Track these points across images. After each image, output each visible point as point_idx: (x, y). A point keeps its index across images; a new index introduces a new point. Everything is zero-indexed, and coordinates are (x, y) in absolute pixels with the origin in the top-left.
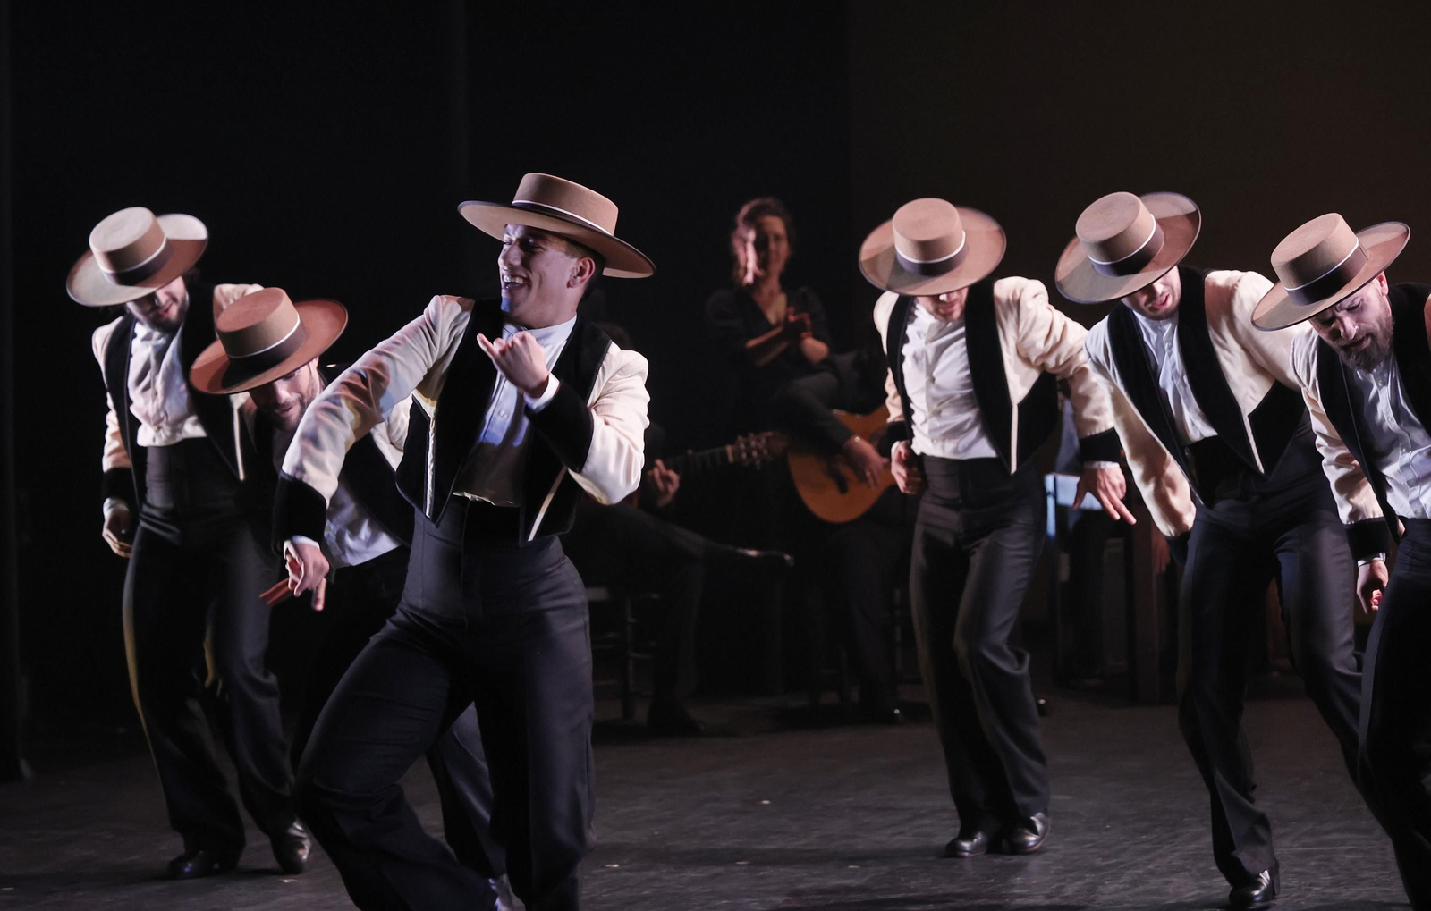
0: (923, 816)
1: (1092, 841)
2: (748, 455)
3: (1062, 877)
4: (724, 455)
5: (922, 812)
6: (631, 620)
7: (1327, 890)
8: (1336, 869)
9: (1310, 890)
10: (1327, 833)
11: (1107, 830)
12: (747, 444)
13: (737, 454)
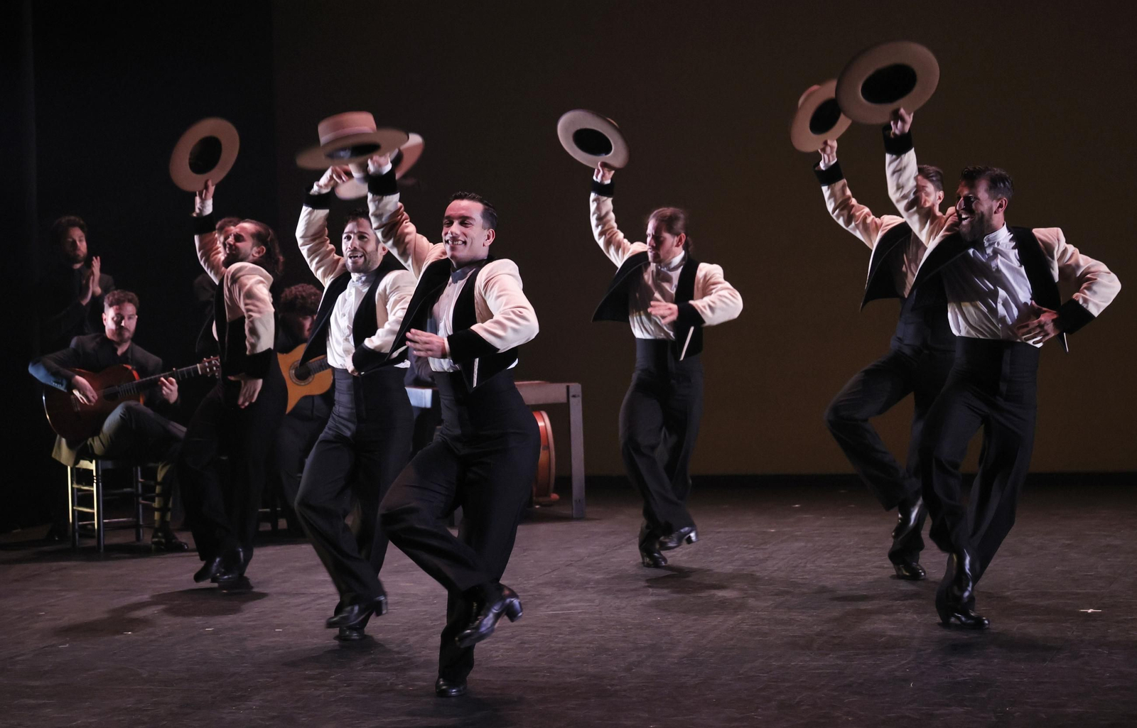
0: (322, 598)
1: (425, 611)
2: (210, 370)
3: (406, 633)
4: (196, 370)
5: (322, 595)
6: (140, 480)
7: (568, 637)
8: (572, 624)
9: (557, 637)
10: (567, 602)
11: (435, 604)
12: (209, 362)
13: (204, 368)
